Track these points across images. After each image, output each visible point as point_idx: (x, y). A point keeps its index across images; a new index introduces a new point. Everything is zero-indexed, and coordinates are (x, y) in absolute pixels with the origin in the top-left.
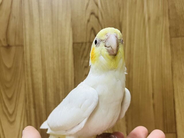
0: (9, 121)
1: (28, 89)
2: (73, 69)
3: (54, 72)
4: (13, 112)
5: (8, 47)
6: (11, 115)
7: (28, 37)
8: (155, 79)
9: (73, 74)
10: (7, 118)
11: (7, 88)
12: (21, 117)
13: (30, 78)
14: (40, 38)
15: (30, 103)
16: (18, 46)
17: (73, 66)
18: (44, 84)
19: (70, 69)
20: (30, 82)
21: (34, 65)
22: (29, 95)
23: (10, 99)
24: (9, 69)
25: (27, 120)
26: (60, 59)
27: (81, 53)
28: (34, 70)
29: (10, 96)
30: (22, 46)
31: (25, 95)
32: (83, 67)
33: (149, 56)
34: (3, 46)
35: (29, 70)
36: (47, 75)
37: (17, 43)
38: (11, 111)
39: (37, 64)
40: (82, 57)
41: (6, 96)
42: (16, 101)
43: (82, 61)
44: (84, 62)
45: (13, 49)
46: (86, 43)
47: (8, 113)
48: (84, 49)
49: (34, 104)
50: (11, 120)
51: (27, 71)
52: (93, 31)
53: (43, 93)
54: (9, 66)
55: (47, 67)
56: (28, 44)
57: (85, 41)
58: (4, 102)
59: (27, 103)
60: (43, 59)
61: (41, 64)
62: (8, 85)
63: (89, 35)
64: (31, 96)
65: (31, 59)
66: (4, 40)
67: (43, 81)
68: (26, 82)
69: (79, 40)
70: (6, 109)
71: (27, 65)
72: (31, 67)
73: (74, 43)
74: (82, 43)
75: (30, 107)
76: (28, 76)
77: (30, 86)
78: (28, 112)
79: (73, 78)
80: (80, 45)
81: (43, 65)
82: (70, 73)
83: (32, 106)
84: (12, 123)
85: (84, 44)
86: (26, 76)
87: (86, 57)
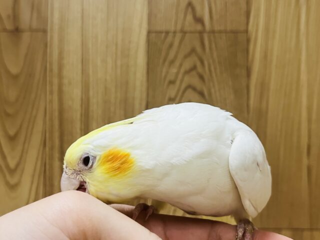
0: (7, 183)
1: (51, 120)
2: (145, 84)
3: (106, 88)
4: (18, 165)
5: (16, 31)
6: (12, 172)
7: (56, 15)
8: (314, 116)
9: (144, 95)
10: (5, 177)
11: (8, 115)
12: (33, 176)
13: (56, 97)
14: (82, 17)
15: (52, 148)
16: (37, 31)
17: (145, 79)
18: (83, 111)
19: (138, 83)
20: (56, 105)
21: (65, 73)
22: (51, 132)
23: (12, 139)
24: (15, 77)
25: (45, 185)
26: (119, 63)
27: (163, 54)
28: (66, 81)
29: (12, 132)
30: (45, 31)
31: (44, 133)
32: (167, 82)
33: (303, 67)
34: (5, 30)
35: (56, 81)
36: (91, 93)
37: (35, 25)
38: (12, 164)
39: (72, 72)
40: (165, 60)
41: (6, 131)
42: (24, 143)
43: (164, 70)
44: (167, 72)
45: (26, 37)
46: (175, 32)
47: (7, 166)
48: (171, 46)
49: (62, 153)
50: (13, 181)
51: (51, 84)
52: (190, 10)
54: (14, 70)
55: (91, 79)
56: (56, 27)
57: (173, 29)
59: (47, 149)
60: (84, 62)
61: (80, 72)
62: (10, 110)
63: (182, 16)
64: (56, 135)
65: (61, 58)
66: (9, 17)
67: (82, 106)
68: (48, 107)
69: (161, 26)
71: (51, 70)
72: (60, 77)
73: (149, 33)
74: (167, 33)
75: (51, 158)
76: (51, 93)
77: (56, 114)
78: (47, 167)
80: (163, 35)
81: (84, 71)
82: (137, 94)
83: (56, 155)
84: (13, 187)
85: (171, 35)
86: (48, 93)
87: (172, 62)
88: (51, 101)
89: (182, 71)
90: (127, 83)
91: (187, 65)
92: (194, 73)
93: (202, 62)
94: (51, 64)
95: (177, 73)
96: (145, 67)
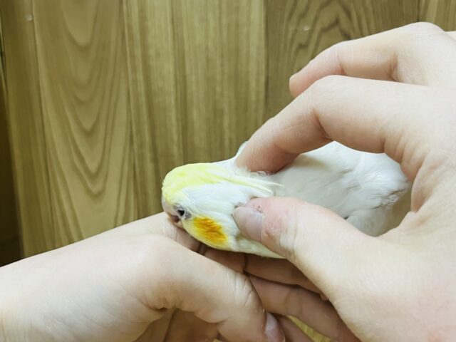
0: (89, 192)
1: (138, 108)
2: (263, 52)
3: (208, 60)
4: (100, 168)
6: (94, 177)
9: (263, 67)
10: (84, 184)
11: (81, 103)
12: (121, 183)
13: (140, 77)
15: (141, 146)
17: (263, 43)
18: (179, 95)
19: (253, 50)
20: (142, 89)
21: (151, 40)
22: (139, 124)
23: (89, 134)
24: (84, 50)
25: (136, 194)
26: (224, 21)
28: (152, 52)
29: (88, 126)
31: (129, 124)
32: (294, 48)
35: (138, 52)
38: (93, 167)
39: (160, 36)
40: (291, 14)
41: (79, 124)
42: (105, 139)
43: (291, 28)
44: (296, 31)
47: (87, 170)
49: (154, 150)
50: (96, 189)
51: (133, 57)
53: (177, 120)
54: (82, 39)
55: (186, 48)
58: (74, 141)
59: (135, 147)
60: (175, 21)
61: (170, 38)
62: (82, 96)
64: (146, 127)
65: (143, 19)
67: (176, 87)
68: (131, 89)
70: (82, 159)
71: (132, 37)
72: (144, 46)
75: (142, 157)
76: (134, 69)
77: (143, 99)
78: (138, 170)
79: (263, 80)
82: (253, 66)
83: (148, 155)
84: (97, 197)
86: (129, 70)
87: (303, 16)
88: (135, 81)
89: (318, 28)
90: (237, 50)
91: (326, 19)
92: (336, 30)
93: (348, 14)
94: (130, 28)
95: (311, 32)
96: (263, 25)
